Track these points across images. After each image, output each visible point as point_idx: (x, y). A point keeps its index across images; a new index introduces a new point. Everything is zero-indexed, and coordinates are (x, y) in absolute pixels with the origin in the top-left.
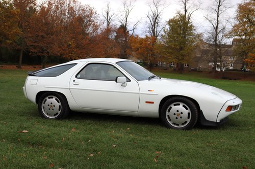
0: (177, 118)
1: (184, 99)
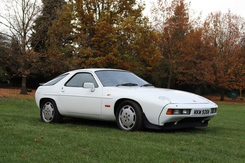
0: (126, 121)
1: (131, 102)
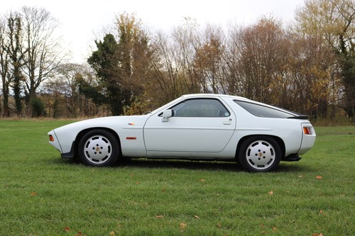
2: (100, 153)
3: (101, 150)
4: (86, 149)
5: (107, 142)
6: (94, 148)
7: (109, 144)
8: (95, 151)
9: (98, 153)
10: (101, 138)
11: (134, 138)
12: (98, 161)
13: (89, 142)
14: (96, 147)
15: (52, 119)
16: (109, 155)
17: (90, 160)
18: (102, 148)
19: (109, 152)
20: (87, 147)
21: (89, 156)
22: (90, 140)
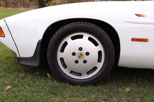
2: (85, 62)
3: (86, 58)
4: (60, 55)
5: (96, 44)
6: (74, 54)
7: (100, 48)
8: (76, 58)
9: (81, 61)
10: (86, 36)
11: (145, 40)
12: (80, 74)
13: (66, 44)
14: (77, 52)
15: (4, 8)
16: (100, 66)
17: (66, 72)
18: (87, 54)
19: (99, 61)
20: (62, 51)
21: (65, 67)
22: (68, 39)
